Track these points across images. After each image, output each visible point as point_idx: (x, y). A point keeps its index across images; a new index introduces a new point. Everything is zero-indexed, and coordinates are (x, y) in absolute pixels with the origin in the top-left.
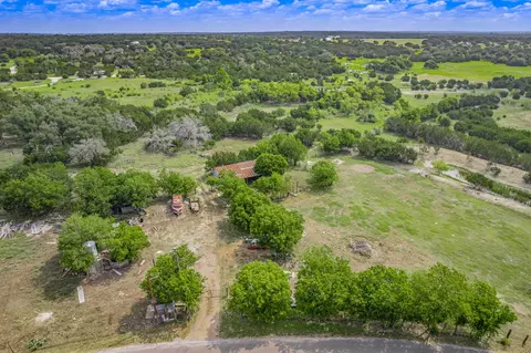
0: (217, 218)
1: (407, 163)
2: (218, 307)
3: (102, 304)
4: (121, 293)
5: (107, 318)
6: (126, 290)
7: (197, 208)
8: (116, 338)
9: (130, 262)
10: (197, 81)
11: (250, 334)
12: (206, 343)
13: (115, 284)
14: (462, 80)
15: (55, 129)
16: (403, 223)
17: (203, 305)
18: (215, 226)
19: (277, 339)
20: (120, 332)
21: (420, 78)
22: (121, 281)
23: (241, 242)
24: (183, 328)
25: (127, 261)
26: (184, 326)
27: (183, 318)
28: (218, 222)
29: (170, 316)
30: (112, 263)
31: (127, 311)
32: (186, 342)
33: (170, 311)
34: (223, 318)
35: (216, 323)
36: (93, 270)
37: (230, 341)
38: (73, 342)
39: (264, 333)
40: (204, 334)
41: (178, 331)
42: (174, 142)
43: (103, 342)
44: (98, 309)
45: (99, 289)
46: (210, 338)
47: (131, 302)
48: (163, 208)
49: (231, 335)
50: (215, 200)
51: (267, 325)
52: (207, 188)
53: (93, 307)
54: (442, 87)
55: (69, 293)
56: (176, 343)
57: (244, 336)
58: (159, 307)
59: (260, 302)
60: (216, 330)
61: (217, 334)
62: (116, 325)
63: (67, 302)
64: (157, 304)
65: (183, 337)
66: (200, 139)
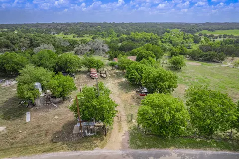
0: (117, 81)
2: (126, 128)
3: (42, 123)
4: (56, 117)
5: (44, 132)
7: (105, 76)
8: (49, 146)
9: (64, 99)
11: (154, 146)
12: (120, 152)
13: (52, 112)
14: (230, 35)
18: (117, 84)
19: (178, 150)
20: (53, 141)
21: (208, 34)
22: (57, 110)
23: (135, 92)
24: (102, 141)
25: (61, 99)
26: (102, 140)
27: (101, 133)
28: (118, 83)
29: (92, 131)
30: (51, 99)
31: (59, 128)
32: (104, 151)
33: (92, 127)
34: (131, 134)
35: (127, 138)
36: (38, 102)
37: (140, 151)
38: (17, 148)
39: (166, 146)
40: (119, 146)
41: (98, 142)
43: (39, 148)
44: (39, 126)
45: (41, 114)
46: (123, 148)
47: (62, 123)
48: (85, 76)
49: (139, 147)
50: (115, 73)
51: (167, 140)
52: (110, 68)
53: (35, 124)
54: (220, 37)
55: (21, 115)
56: (96, 152)
57: (150, 148)
58: (84, 124)
59: (167, 118)
60: (128, 143)
61: (129, 145)
62: (50, 137)
63: (18, 121)
64: (82, 122)
65: (102, 147)
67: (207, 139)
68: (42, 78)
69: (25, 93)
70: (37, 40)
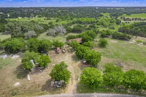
0: (71, 55)
1: (128, 40)
2: (75, 83)
3: (36, 81)
4: (42, 77)
5: (38, 85)
6: (44, 76)
7: (64, 52)
8: (41, 92)
9: (45, 67)
10: (60, 18)
11: (87, 92)
12: (72, 95)
13: (39, 74)
14: (139, 18)
15: (20, 29)
16: (131, 57)
17: (70, 82)
18: (71, 57)
19: (98, 94)
20: (43, 90)
21: (126, 18)
22: (42, 73)
23: (80, 62)
24: (64, 90)
25: (43, 67)
26: (64, 89)
27: (64, 86)
28: (72, 56)
29: (59, 85)
30: (39, 67)
31: (44, 83)
32: (65, 95)
33: (59, 83)
34: (77, 86)
35: (75, 88)
36: (32, 69)
37: (81, 94)
38: (27, 93)
39: (92, 92)
40: (72, 92)
41: (62, 90)
42: (56, 33)
43: (37, 93)
44: (35, 82)
45: (35, 75)
46: (74, 93)
47: (45, 80)
48: (54, 51)
49: (81, 92)
50: (70, 49)
51: (93, 89)
52: (67, 46)
53: (33, 81)
54: (133, 20)
55: (25, 76)
56: (62, 95)
57: (85, 93)
58: (56, 82)
59: (93, 81)
60: (76, 91)
61: (76, 92)
62: (41, 88)
63: (24, 79)
64: (55, 81)
65: (64, 92)
66: (63, 32)
67: (112, 88)
68: (34, 58)
69: (27, 66)
70: (25, 28)
